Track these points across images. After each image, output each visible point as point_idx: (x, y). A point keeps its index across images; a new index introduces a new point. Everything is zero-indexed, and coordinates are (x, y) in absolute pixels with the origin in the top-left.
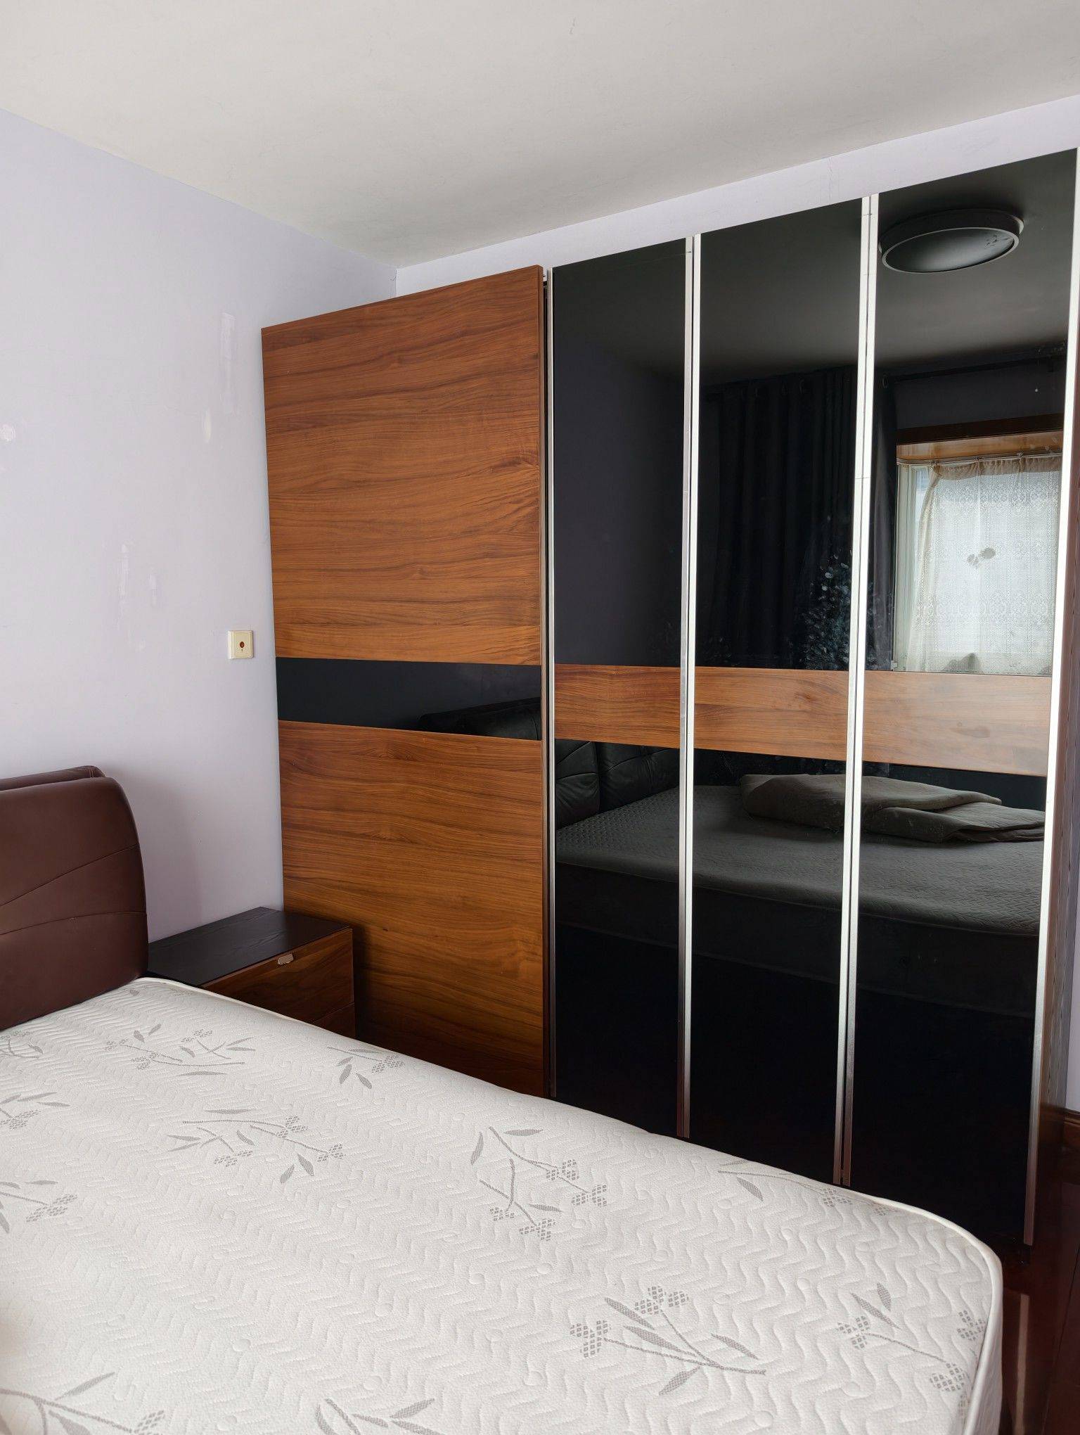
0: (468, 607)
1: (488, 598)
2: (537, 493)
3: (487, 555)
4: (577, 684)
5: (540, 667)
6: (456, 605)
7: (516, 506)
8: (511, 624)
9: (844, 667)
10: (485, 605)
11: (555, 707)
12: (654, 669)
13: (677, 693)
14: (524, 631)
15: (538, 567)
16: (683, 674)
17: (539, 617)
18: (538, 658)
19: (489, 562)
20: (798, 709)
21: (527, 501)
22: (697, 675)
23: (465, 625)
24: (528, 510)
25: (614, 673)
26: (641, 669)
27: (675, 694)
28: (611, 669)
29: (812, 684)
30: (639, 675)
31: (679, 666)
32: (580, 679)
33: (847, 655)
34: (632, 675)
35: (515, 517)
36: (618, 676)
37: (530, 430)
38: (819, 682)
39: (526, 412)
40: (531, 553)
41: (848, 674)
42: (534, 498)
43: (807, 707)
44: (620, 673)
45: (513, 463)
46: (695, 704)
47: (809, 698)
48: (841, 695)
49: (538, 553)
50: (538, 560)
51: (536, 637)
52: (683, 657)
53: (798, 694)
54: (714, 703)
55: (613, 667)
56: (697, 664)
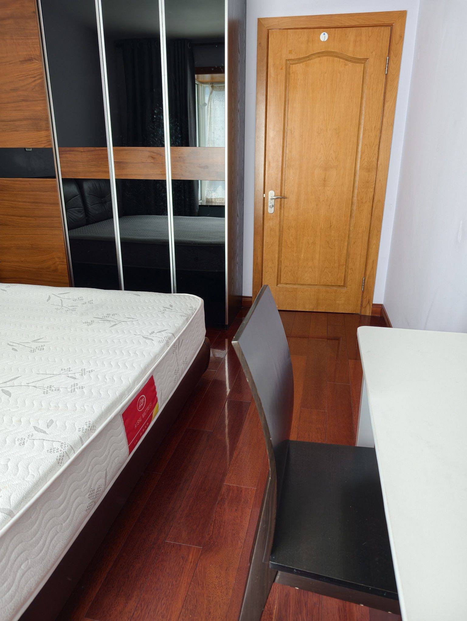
0: (17, 123)
1: (26, 119)
2: (42, 74)
3: (24, 100)
4: (68, 156)
5: (52, 148)
6: (12, 123)
7: (33, 79)
8: (38, 131)
9: (163, 146)
10: (25, 122)
11: (60, 165)
12: (97, 148)
13: (107, 158)
14: (43, 133)
15: (46, 106)
16: (109, 150)
17: (49, 127)
18: (51, 145)
19: (24, 103)
20: (149, 161)
21: (38, 77)
22: (114, 150)
23: (17, 131)
24: (39, 81)
25: (82, 150)
26: (93, 148)
27: (106, 158)
28: (81, 149)
29: (153, 152)
30: (92, 151)
31: (106, 147)
32: (69, 153)
33: (164, 141)
34: (89, 151)
35: (33, 84)
36: (84, 151)
37: (35, 46)
38: (156, 151)
39: (32, 37)
40: (43, 100)
41: (165, 149)
42: (41, 76)
43: (152, 161)
44: (85, 150)
45: (30, 60)
46: (114, 162)
47: (153, 158)
48: (163, 156)
49: (45, 100)
50: (46, 103)
51: (48, 136)
52: (108, 143)
53: (149, 156)
54: (121, 161)
55: (82, 148)
56: (113, 146)
